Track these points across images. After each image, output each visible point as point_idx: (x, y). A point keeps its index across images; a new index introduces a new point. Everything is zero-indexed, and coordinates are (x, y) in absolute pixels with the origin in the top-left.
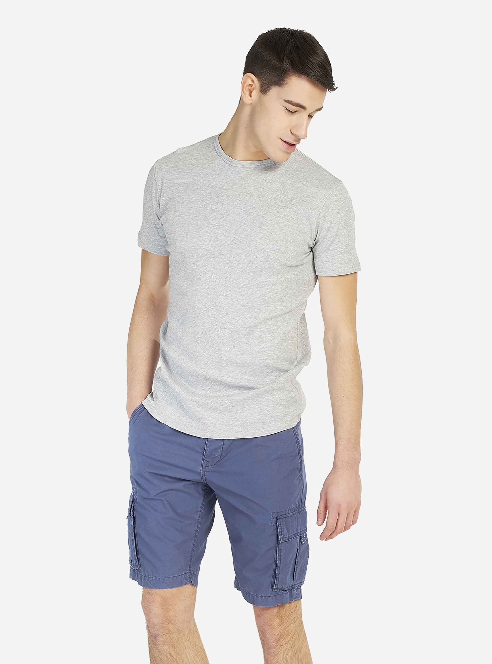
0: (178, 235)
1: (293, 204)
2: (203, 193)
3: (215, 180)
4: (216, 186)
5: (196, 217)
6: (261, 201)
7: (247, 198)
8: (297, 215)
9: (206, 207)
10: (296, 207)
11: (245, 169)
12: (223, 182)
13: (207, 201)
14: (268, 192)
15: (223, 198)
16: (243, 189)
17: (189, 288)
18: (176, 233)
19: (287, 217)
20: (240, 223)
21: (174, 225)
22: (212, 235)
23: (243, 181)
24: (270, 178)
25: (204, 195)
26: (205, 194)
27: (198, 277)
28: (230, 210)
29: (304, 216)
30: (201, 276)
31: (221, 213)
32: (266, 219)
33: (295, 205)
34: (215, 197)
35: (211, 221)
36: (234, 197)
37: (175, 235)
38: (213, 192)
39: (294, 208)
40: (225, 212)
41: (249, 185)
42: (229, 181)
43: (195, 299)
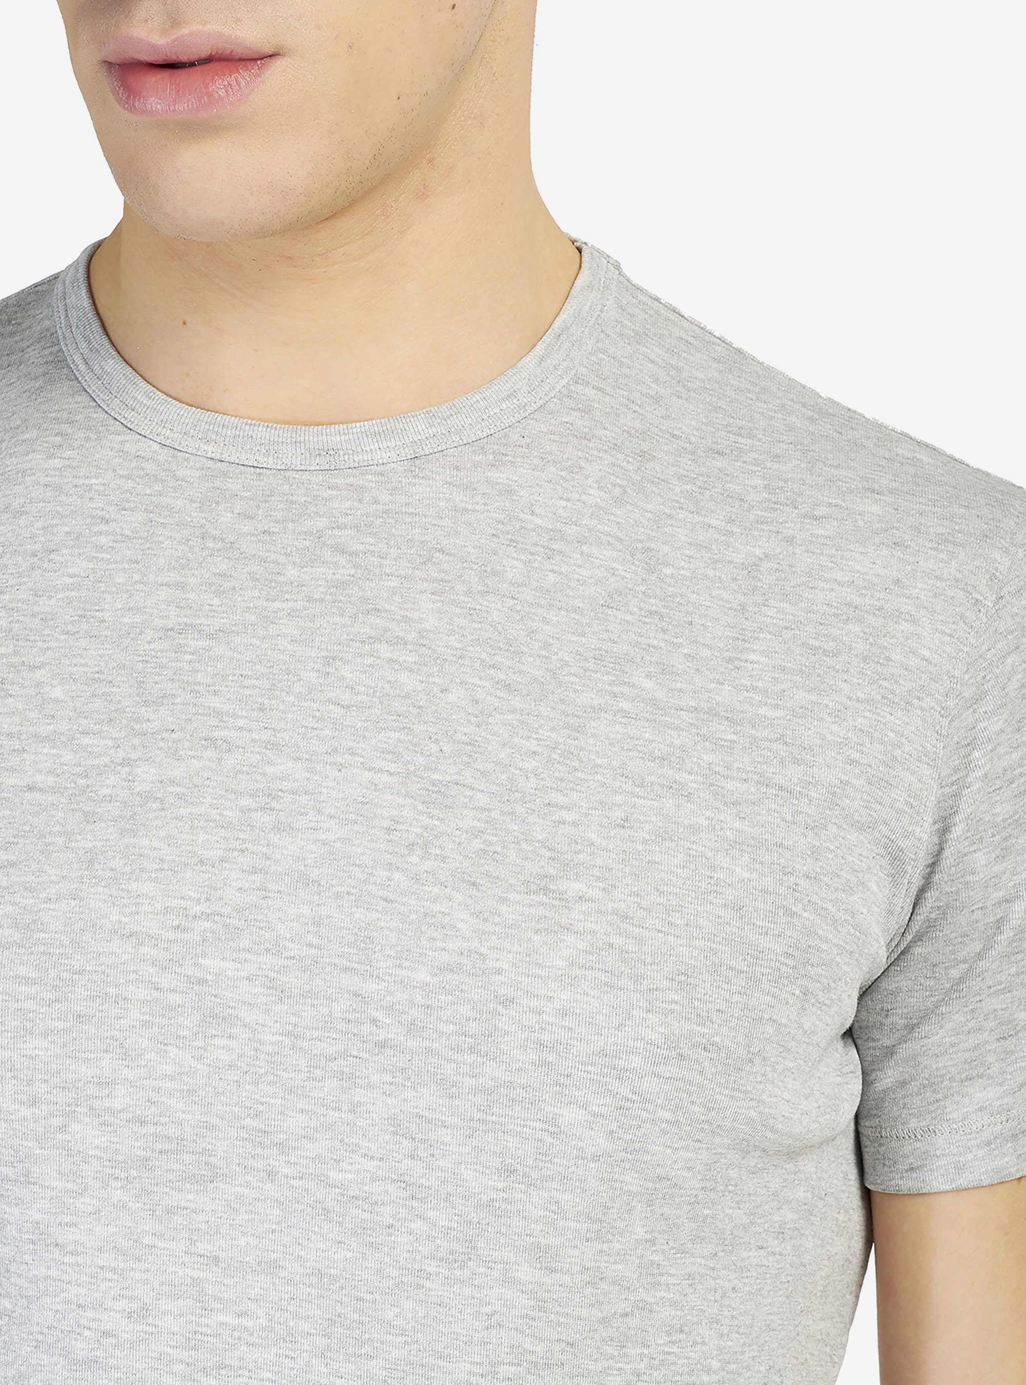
1: (754, 688)
2: (38, 684)
3: (120, 579)
4: (138, 619)
5: (12, 864)
6: (508, 687)
7: (404, 677)
8: (797, 761)
9: (82, 782)
10: (777, 706)
11: (340, 481)
12: (182, 586)
13: (86, 741)
14: (545, 621)
15: (215, 702)
16: (355, 617)
19: (729, 785)
20: (382, 873)
22: (177, 999)
23: (342, 559)
24: (539, 521)
25: (57, 701)
26: (58, 693)
27: (81, 1348)
28: (285, 785)
29: (852, 762)
30: (106, 1334)
31: (214, 814)
32: (575, 824)
33: (764, 692)
34: (146, 703)
35: (148, 888)
36: (297, 688)
38: (122, 666)
39: (762, 711)
40: (247, 802)
41: (393, 583)
42: (224, 567)
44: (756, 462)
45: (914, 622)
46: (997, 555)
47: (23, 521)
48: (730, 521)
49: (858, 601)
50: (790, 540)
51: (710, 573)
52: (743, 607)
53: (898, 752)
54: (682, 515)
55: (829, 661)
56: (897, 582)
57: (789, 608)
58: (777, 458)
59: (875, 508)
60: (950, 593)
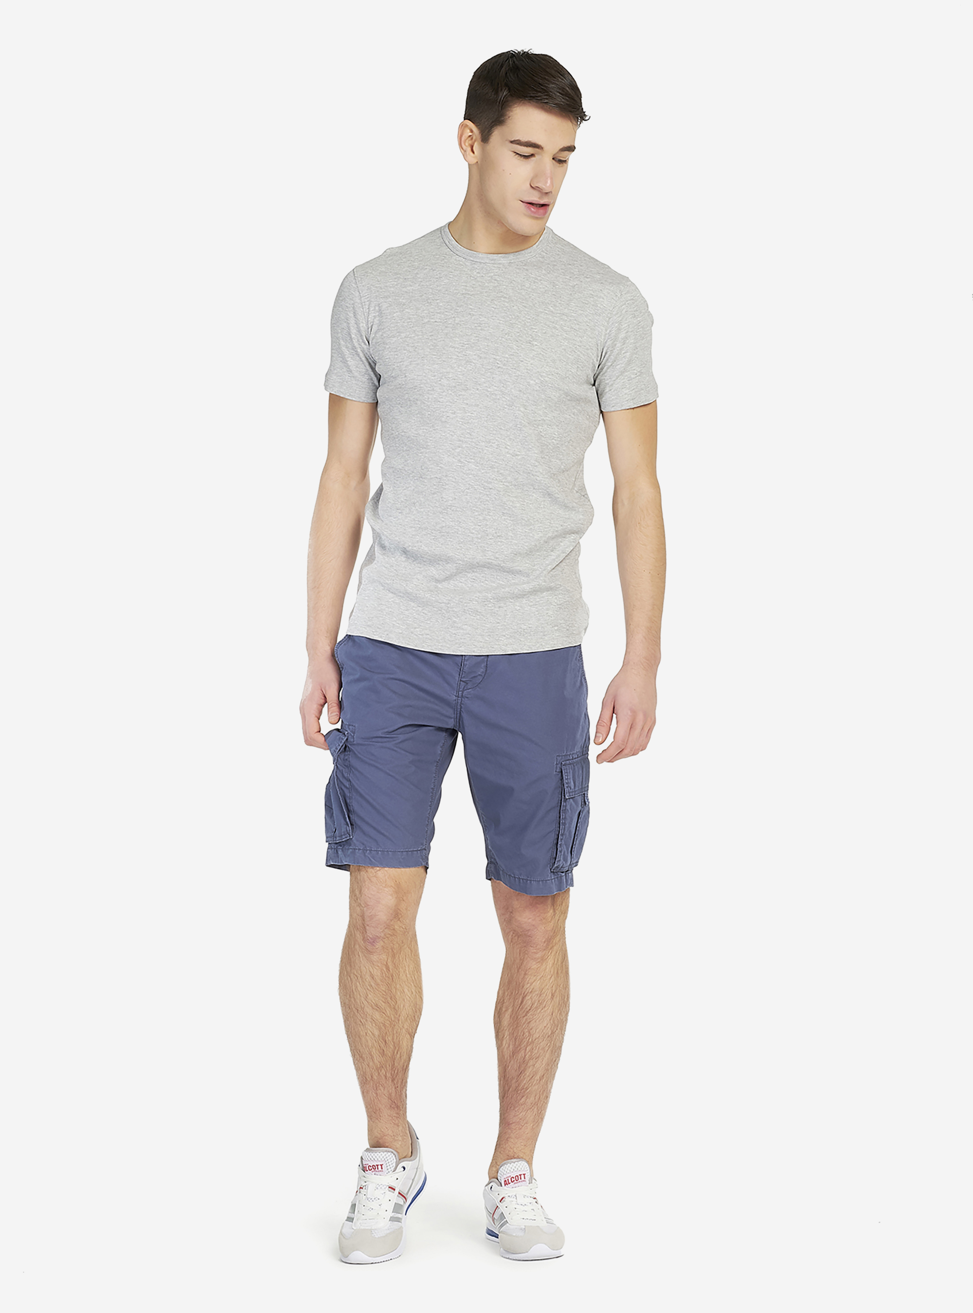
0: (409, 363)
1: (571, 310)
2: (437, 303)
3: (454, 284)
4: (457, 291)
5: (432, 335)
8: (578, 324)
9: (445, 321)
11: (496, 266)
12: (466, 286)
13: (446, 313)
14: (533, 295)
15: (471, 307)
16: (497, 293)
17: (430, 437)
18: (403, 362)
21: (399, 350)
24: (533, 276)
25: (441, 306)
26: (441, 304)
30: (448, 417)
32: (536, 332)
34: (458, 307)
36: (486, 305)
37: (403, 364)
39: (573, 314)
41: (505, 287)
42: (474, 283)
43: (441, 451)
44: (577, 266)
45: (603, 298)
46: (621, 286)
47: (435, 272)
48: (570, 277)
49: (593, 294)
50: (581, 282)
51: (566, 287)
52: (571, 294)
53: (597, 324)
54: (561, 276)
55: (586, 305)
56: (601, 290)
57: (579, 294)
58: (581, 266)
59: (599, 277)
60: (611, 293)
